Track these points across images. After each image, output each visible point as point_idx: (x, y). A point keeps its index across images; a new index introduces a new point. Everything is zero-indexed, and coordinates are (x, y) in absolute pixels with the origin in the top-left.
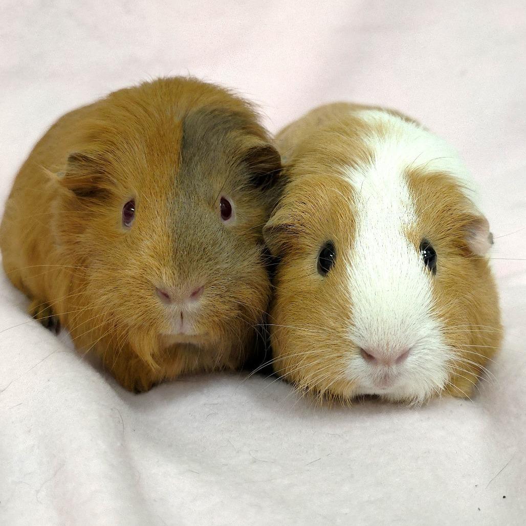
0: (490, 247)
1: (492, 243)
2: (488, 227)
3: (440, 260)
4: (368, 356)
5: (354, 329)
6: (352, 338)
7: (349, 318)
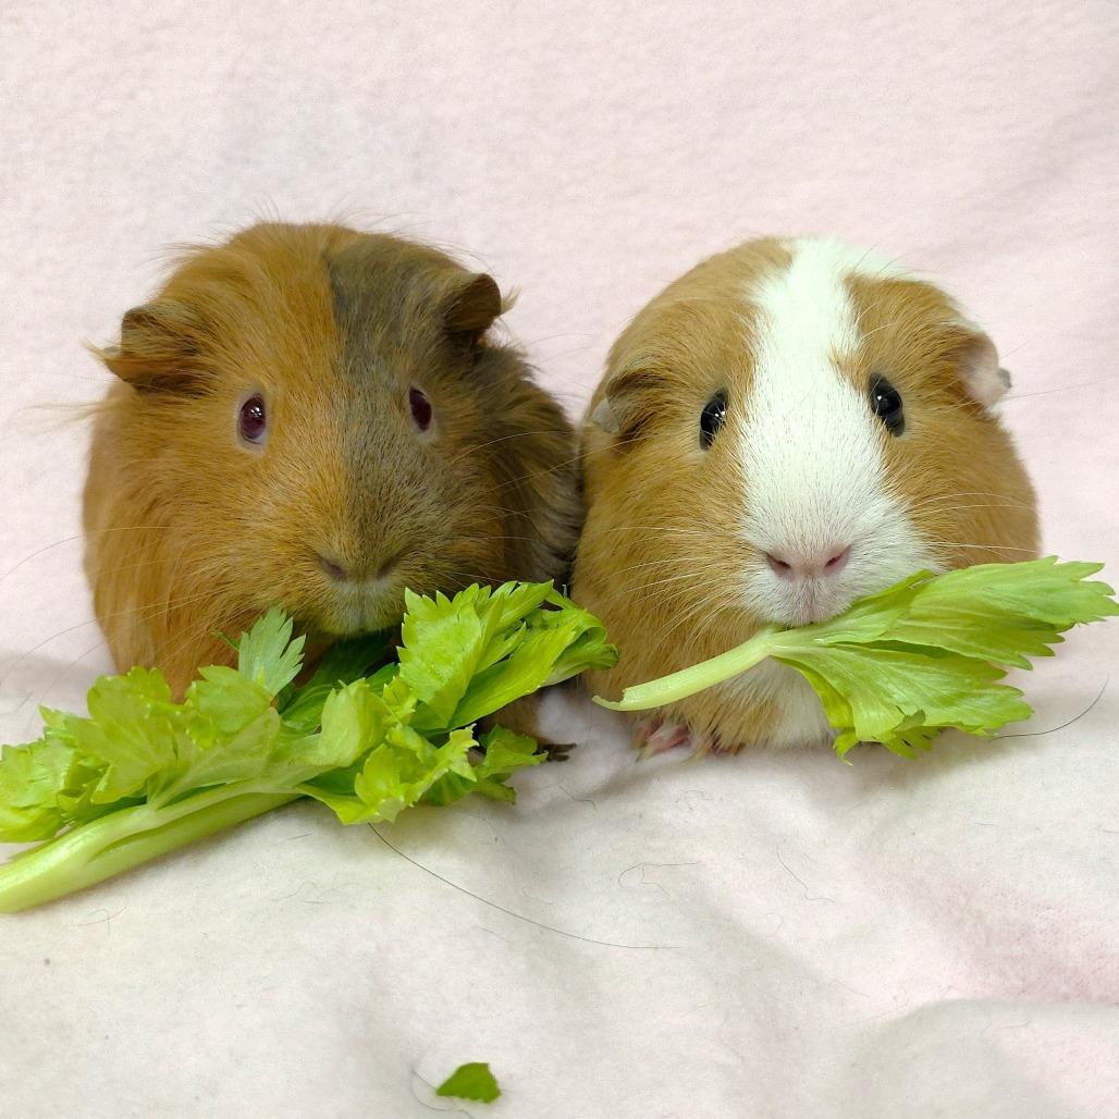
0: (1006, 392)
1: (1010, 386)
2: (996, 357)
3: (911, 411)
4: (780, 565)
5: (748, 520)
6: (749, 537)
7: (740, 503)
